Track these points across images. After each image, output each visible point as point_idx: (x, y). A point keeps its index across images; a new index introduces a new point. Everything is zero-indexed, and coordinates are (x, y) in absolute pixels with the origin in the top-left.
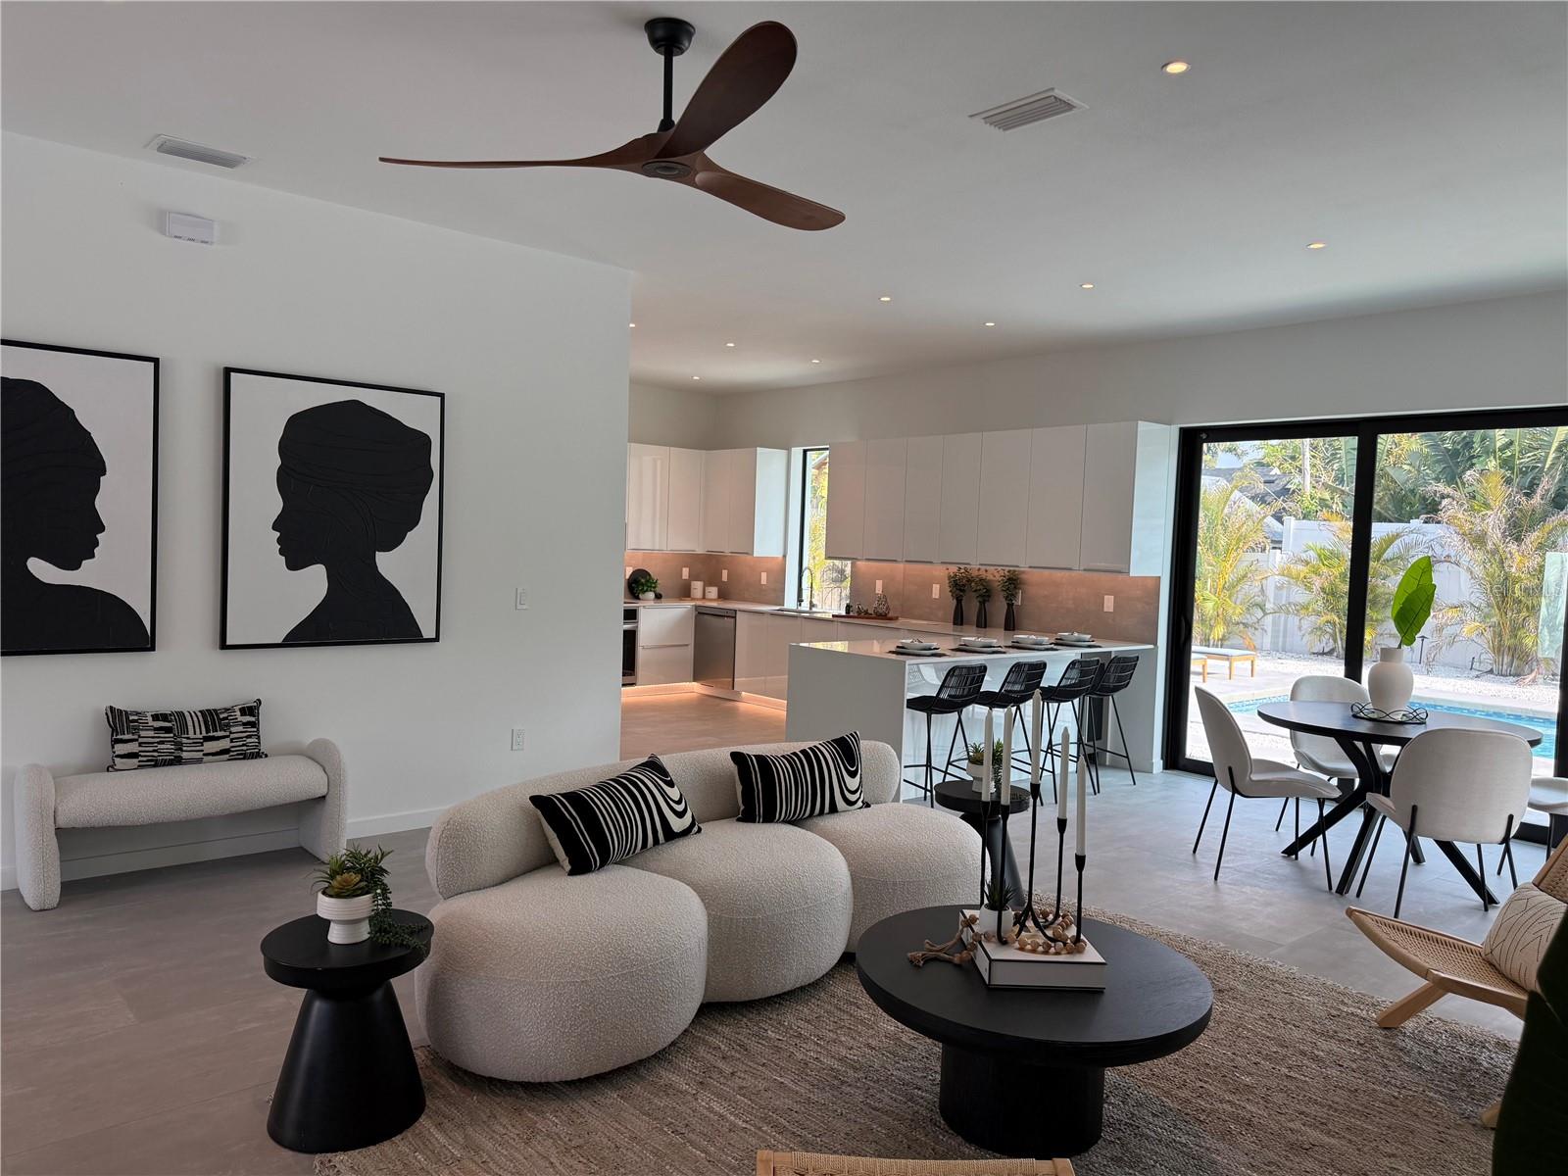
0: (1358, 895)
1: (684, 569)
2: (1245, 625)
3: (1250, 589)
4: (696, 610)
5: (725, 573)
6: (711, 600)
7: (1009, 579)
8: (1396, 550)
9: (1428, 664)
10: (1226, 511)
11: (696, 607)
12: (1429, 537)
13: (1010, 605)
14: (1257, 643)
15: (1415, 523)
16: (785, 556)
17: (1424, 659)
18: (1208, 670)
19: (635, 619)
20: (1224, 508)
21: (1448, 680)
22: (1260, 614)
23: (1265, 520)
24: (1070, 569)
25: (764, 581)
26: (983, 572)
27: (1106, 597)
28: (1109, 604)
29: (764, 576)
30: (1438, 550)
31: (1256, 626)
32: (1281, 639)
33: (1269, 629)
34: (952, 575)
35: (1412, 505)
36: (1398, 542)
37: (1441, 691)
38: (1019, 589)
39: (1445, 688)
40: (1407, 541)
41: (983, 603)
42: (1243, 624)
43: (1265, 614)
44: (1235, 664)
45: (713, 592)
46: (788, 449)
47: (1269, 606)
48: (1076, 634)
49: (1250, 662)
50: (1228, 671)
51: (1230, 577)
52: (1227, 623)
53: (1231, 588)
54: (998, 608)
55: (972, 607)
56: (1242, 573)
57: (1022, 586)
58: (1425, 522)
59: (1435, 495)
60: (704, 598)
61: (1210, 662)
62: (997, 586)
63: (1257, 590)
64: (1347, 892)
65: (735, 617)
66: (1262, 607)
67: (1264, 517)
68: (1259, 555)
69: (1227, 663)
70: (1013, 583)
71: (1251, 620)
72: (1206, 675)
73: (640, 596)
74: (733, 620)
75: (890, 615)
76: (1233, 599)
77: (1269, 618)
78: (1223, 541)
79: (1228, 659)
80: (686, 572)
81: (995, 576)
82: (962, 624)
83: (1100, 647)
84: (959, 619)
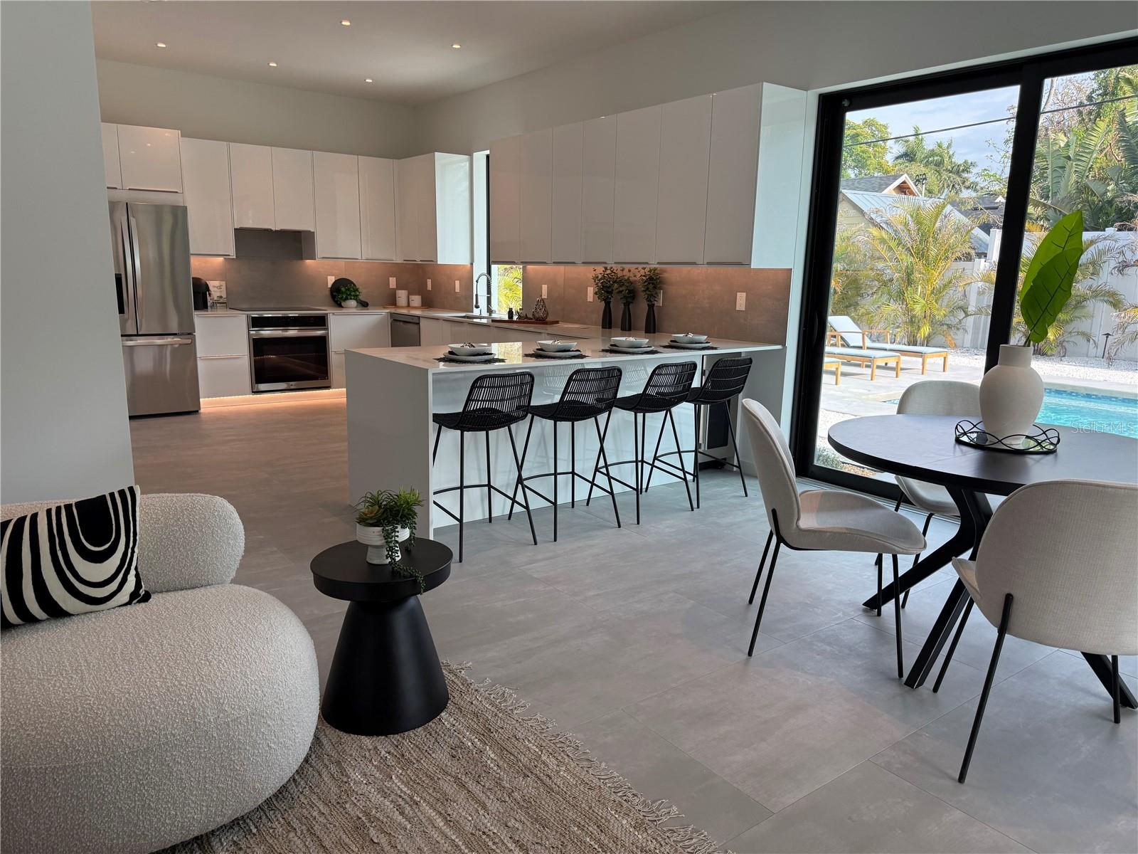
0: (936, 689)
1: (391, 279)
2: (949, 326)
3: (953, 295)
4: (391, 317)
5: (429, 282)
6: (415, 308)
7: (651, 278)
8: (1090, 256)
9: (1109, 358)
10: (938, 224)
11: (392, 314)
12: (1120, 244)
13: (651, 307)
14: (958, 343)
15: (1110, 231)
16: (472, 264)
17: (1106, 354)
18: (902, 366)
19: (325, 325)
20: (935, 223)
21: (1125, 373)
22: (963, 315)
23: (972, 232)
24: (694, 263)
25: (457, 290)
26: (626, 273)
27: (739, 294)
28: (741, 301)
29: (457, 283)
30: (1129, 255)
31: (958, 327)
32: (980, 336)
33: (970, 331)
34: (600, 276)
35: (1107, 214)
36: (1092, 248)
37: (1118, 384)
38: (660, 289)
39: (1122, 381)
40: (1100, 248)
41: (627, 305)
42: (947, 325)
43: (967, 315)
44: (928, 360)
45: (417, 300)
46: (470, 155)
47: (971, 309)
48: (691, 335)
49: (943, 358)
50: (921, 367)
51: (937, 283)
52: (932, 323)
53: (938, 293)
54: (641, 308)
55: (618, 310)
56: (947, 280)
57: (665, 286)
58: (1119, 230)
59: (1129, 205)
60: (409, 306)
61: (903, 358)
62: (640, 287)
63: (960, 295)
64: (921, 684)
65: (419, 323)
66: (964, 309)
67: (972, 229)
68: (962, 264)
69: (921, 359)
70: (654, 282)
71: (954, 321)
72: (899, 371)
73: (343, 304)
74: (416, 326)
75: (548, 319)
76: (940, 302)
77: (971, 319)
78: (933, 251)
79: (921, 356)
80: (393, 282)
81: (637, 274)
82: (610, 328)
83: (716, 348)
84: (607, 323)
